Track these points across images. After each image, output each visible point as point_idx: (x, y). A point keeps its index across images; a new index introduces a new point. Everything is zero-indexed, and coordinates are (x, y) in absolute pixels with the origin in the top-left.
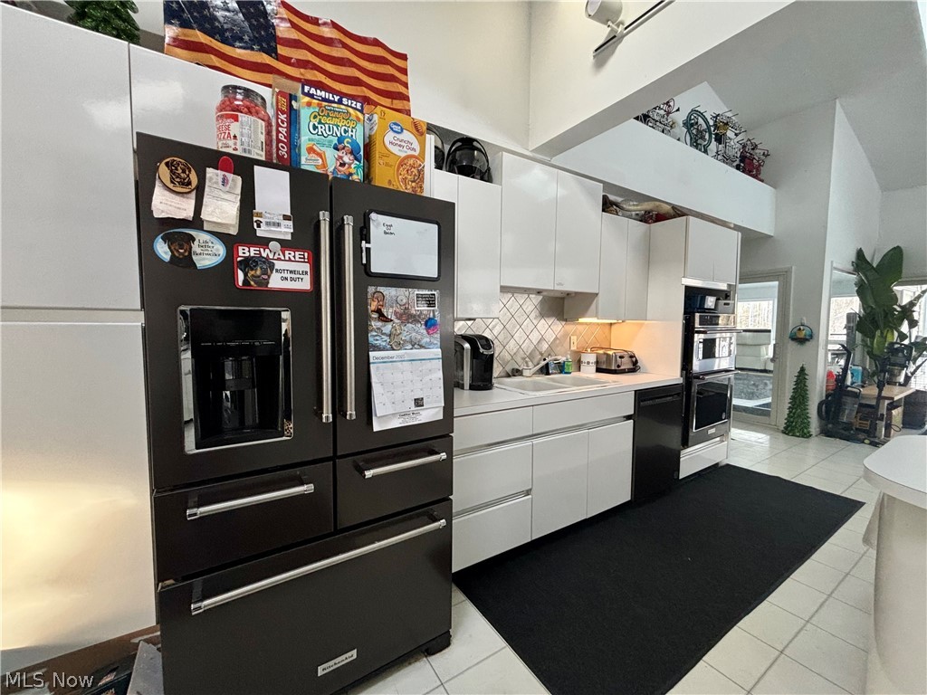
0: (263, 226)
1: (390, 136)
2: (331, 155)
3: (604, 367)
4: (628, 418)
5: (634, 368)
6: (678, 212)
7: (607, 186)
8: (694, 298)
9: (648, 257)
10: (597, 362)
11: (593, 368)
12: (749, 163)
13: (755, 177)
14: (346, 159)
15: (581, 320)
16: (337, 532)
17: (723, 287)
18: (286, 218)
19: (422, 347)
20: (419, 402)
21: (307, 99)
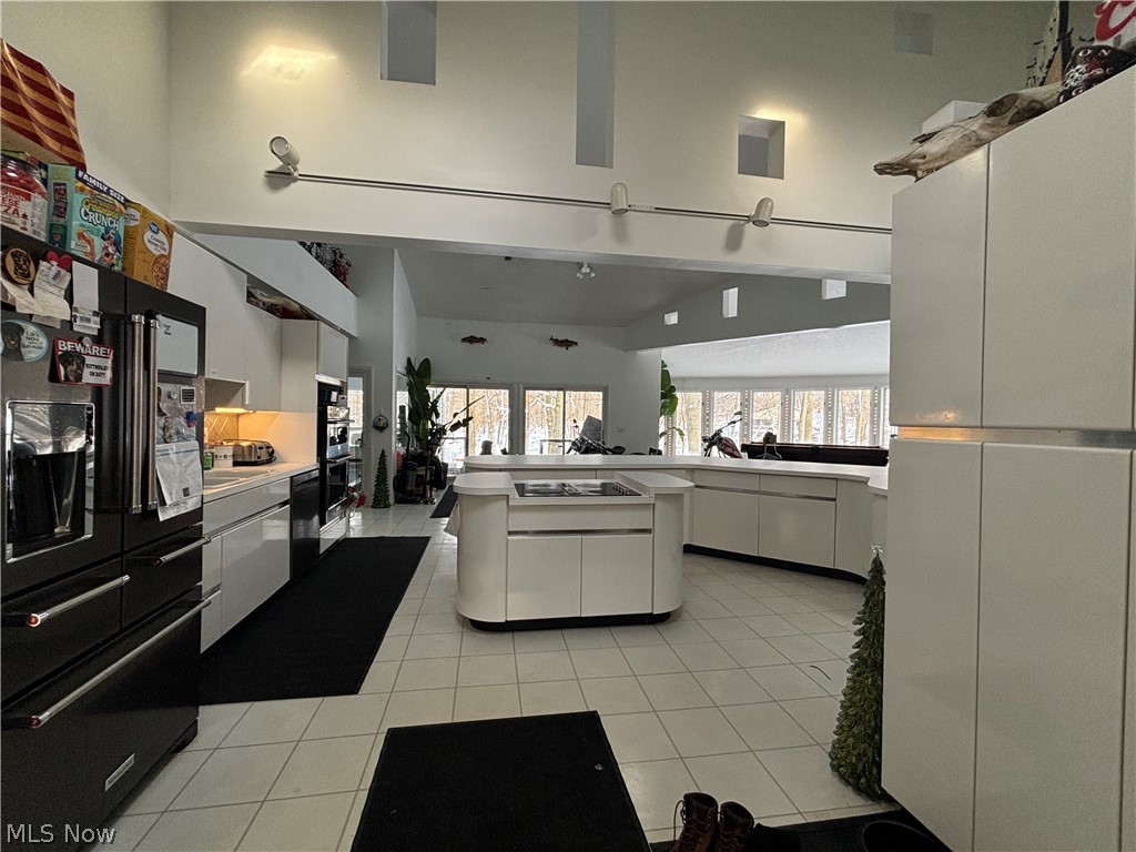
0: (78, 322)
1: (148, 235)
2: (98, 243)
3: (240, 460)
4: (284, 504)
5: (271, 458)
6: (307, 315)
7: (251, 278)
8: (324, 391)
9: (282, 351)
10: (233, 456)
11: (231, 462)
12: (338, 269)
13: (342, 282)
14: (111, 250)
15: (218, 410)
16: (122, 631)
17: (338, 383)
18: (95, 314)
19: (184, 439)
20: (186, 492)
21: (80, 184)
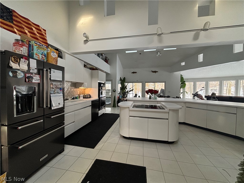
0: (31, 70)
1: (52, 54)
2: (40, 56)
3: (84, 97)
4: (90, 106)
5: (90, 97)
6: (96, 69)
7: (85, 62)
8: (100, 84)
9: (92, 76)
10: (83, 96)
11: (83, 98)
12: (106, 60)
13: (107, 63)
14: (43, 57)
15: (80, 88)
16: (44, 130)
17: (103, 82)
18: (36, 69)
19: (59, 93)
20: (59, 104)
21: (36, 44)
